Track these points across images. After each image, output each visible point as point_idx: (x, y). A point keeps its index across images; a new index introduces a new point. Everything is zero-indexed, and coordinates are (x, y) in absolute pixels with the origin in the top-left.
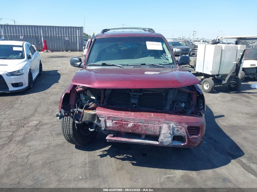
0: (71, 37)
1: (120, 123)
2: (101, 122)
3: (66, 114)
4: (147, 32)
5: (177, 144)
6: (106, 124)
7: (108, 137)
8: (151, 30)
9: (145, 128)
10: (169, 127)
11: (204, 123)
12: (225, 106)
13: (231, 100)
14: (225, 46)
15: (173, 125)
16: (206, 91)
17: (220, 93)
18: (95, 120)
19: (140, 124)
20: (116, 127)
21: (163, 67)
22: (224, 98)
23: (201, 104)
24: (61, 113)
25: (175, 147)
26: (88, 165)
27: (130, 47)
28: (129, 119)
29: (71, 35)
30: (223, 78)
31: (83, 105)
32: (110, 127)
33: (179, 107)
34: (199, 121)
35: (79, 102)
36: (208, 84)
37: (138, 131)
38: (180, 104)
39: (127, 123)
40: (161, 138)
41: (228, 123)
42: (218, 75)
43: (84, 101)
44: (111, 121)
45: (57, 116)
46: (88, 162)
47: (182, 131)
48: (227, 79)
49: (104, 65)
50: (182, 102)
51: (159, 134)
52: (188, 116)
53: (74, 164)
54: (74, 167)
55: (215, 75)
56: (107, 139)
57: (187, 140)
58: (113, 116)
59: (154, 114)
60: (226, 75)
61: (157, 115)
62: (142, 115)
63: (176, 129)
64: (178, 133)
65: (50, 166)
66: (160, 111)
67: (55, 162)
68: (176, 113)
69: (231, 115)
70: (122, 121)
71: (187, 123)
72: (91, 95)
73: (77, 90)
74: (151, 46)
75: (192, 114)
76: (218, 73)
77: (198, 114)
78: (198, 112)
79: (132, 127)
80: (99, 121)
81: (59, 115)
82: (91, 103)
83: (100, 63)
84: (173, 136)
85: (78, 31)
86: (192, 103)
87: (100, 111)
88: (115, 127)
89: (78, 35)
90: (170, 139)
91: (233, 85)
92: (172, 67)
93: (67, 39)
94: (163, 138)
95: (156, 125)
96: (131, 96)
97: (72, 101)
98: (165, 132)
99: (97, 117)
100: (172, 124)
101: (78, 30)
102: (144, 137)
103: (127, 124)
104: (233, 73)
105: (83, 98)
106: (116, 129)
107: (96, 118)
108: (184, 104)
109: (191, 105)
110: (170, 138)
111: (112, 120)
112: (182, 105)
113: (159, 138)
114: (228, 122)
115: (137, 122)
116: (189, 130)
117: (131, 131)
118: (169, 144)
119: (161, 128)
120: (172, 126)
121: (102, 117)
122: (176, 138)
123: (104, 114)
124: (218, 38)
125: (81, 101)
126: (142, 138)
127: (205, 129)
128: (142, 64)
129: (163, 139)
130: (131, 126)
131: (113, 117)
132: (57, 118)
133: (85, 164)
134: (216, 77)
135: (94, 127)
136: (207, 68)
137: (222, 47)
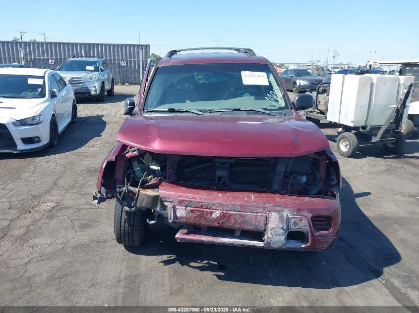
0: (131, 61)
1: (198, 211)
2: (168, 209)
3: (109, 195)
4: (242, 55)
5: (295, 245)
6: (175, 212)
7: (178, 233)
8: (248, 51)
9: (241, 219)
10: (281, 218)
11: (338, 209)
12: (374, 182)
13: (386, 170)
14: (378, 78)
15: (287, 215)
16: (344, 155)
17: (368, 157)
18: (156, 206)
19: (232, 212)
20: (193, 218)
21: (270, 114)
22: (373, 166)
23: (334, 177)
24: (101, 194)
25: (290, 250)
26: (122, 283)
27: (214, 80)
28: (215, 204)
29: (130, 58)
30: (374, 132)
31: (137, 180)
32: (181, 218)
33: (297, 183)
34: (331, 206)
35: (130, 174)
36: (348, 143)
37: (228, 225)
38: (299, 177)
39: (211, 210)
40: (268, 236)
41: (375, 212)
42: (364, 128)
43: (138, 173)
44: (184, 208)
45: (95, 198)
46: (124, 278)
47: (304, 225)
48: (380, 133)
49: (172, 110)
50: (301, 174)
51: (265, 230)
52: (312, 197)
53: (100, 281)
54: (98, 286)
55: (359, 127)
56: (178, 238)
57: (310, 239)
58: (187, 199)
59: (257, 195)
60: (378, 128)
61: (261, 197)
62: (236, 197)
63: (293, 221)
64: (297, 227)
65: (60, 283)
66: (265, 189)
67: (69, 277)
68: (292, 193)
69: (383, 198)
70: (202, 207)
71: (310, 211)
72: (150, 163)
73: (127, 155)
74: (250, 78)
75: (319, 194)
76: (366, 124)
77: (329, 194)
78: (328, 191)
79: (220, 218)
80: (164, 207)
81: (98, 196)
82: (150, 177)
83: (165, 107)
84: (287, 233)
85: (141, 51)
86: (319, 176)
87: (165, 190)
88: (190, 218)
89: (141, 58)
90: (283, 238)
91: (393, 144)
92: (285, 114)
93: (123, 65)
94: (271, 236)
95: (258, 214)
96: (217, 164)
97: (119, 174)
98: (275, 226)
99: (161, 200)
100: (286, 213)
101: (142, 49)
102: (238, 234)
103: (211, 213)
104: (391, 123)
105: (137, 168)
106: (192, 221)
107: (159, 202)
108: (305, 176)
109: (318, 179)
110: (282, 236)
111: (186, 207)
112: (302, 178)
113: (264, 236)
114: (376, 210)
115: (227, 209)
116: (314, 222)
117: (217, 225)
118: (281, 245)
119: (267, 219)
120: (285, 216)
121: (169, 202)
122: (293, 235)
123: (172, 195)
124: (370, 63)
125: (134, 172)
126: (236, 235)
127: (340, 218)
128: (235, 110)
129: (270, 238)
130: (218, 215)
131: (188, 201)
132: (94, 201)
133: (119, 281)
134: (361, 130)
135: (156, 218)
136: (346, 116)
137: (372, 80)
